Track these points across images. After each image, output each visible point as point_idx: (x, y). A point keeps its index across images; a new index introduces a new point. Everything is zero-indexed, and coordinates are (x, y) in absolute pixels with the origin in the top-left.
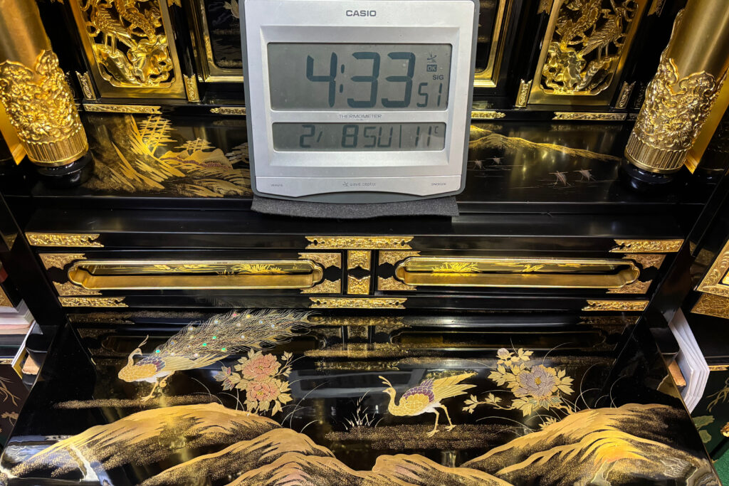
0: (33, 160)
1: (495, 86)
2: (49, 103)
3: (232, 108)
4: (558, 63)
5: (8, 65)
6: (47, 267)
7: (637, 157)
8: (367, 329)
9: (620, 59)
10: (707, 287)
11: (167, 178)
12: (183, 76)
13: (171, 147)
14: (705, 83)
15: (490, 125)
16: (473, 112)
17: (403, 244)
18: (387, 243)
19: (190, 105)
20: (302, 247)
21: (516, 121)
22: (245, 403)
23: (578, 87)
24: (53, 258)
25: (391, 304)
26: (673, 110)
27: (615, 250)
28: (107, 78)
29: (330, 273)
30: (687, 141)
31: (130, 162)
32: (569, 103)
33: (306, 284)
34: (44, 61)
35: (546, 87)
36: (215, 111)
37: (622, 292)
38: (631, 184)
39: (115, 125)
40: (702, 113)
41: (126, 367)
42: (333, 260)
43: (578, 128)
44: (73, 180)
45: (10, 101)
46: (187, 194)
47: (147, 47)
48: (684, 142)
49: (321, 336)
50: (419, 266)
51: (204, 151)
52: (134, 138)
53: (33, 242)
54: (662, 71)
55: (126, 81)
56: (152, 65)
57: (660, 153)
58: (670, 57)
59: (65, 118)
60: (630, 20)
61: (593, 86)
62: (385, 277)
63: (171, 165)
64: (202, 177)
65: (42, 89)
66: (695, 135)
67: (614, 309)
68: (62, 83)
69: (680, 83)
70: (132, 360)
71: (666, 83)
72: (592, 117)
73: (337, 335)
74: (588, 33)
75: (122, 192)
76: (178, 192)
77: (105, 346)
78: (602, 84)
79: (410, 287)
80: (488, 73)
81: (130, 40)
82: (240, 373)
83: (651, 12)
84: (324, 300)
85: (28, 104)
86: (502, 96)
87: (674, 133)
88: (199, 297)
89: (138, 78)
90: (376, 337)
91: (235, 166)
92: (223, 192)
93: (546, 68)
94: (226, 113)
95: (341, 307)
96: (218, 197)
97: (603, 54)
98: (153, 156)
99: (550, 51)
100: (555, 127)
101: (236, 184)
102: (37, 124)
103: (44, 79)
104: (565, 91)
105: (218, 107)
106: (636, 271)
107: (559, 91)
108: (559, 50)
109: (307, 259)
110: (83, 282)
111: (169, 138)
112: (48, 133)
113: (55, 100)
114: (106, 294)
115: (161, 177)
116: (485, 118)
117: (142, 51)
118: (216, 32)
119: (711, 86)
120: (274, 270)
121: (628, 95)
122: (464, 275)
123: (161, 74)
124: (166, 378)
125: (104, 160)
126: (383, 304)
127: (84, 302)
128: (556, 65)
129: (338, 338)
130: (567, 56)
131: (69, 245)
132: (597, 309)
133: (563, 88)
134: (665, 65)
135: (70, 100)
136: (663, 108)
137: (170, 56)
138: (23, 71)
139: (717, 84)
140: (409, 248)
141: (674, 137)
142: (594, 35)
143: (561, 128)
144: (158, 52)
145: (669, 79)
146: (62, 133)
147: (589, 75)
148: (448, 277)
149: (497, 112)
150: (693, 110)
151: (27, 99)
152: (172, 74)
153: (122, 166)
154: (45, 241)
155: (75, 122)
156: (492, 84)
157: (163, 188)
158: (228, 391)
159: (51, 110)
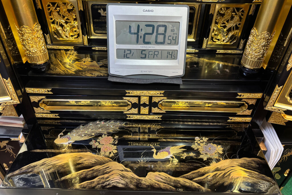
0: (29, 62)
1: (195, 41)
2: (37, 41)
3: (100, 48)
4: (217, 32)
5: (24, 27)
6: (32, 101)
7: (245, 63)
8: (147, 129)
9: (239, 31)
10: (269, 108)
11: (76, 70)
12: (82, 36)
13: (77, 60)
14: (267, 36)
15: (193, 55)
16: (187, 50)
17: (161, 94)
18: (155, 94)
19: (85, 46)
20: (124, 95)
21: (202, 53)
22: (100, 152)
23: (225, 41)
24: (34, 98)
25: (156, 118)
26: (256, 46)
27: (238, 97)
28: (56, 36)
29: (134, 106)
30: (262, 57)
31: (63, 65)
32: (222, 47)
33: (125, 110)
34: (36, 26)
35: (213, 41)
36: (93, 48)
37: (242, 114)
38: (243, 73)
39: (58, 53)
40: (267, 47)
41: (57, 139)
42: (135, 100)
43: (226, 56)
44: (43, 70)
45: (23, 40)
46: (83, 75)
47: (70, 25)
48: (261, 57)
49: (131, 131)
50: (167, 104)
51: (89, 62)
52: (64, 57)
53: (28, 92)
54: (252, 32)
55: (62, 37)
56: (72, 32)
57: (253, 61)
58: (255, 27)
59: (42, 47)
60: (243, 17)
61: (230, 41)
62: (154, 108)
63: (78, 66)
64: (89, 70)
65: (35, 36)
66: (265, 55)
67: (239, 121)
68: (42, 35)
69: (258, 36)
70: (60, 137)
71: (254, 36)
72: (230, 52)
73: (136, 131)
74: (228, 21)
75: (60, 74)
76: (80, 75)
77: (50, 134)
78: (233, 40)
79: (163, 111)
80: (192, 36)
81: (64, 22)
82: (99, 142)
83: (250, 14)
84: (132, 116)
85: (30, 41)
86: (198, 44)
87: (257, 54)
88: (85, 114)
89: (67, 36)
90: (151, 132)
91: (101, 67)
92: (96, 75)
93: (213, 34)
94: (97, 49)
95: (138, 119)
96: (94, 76)
97: (233, 29)
98: (71, 63)
99: (215, 28)
100: (217, 56)
101: (101, 73)
102: (32, 49)
103: (36, 33)
104: (220, 42)
105: (95, 47)
106: (246, 106)
107: (218, 43)
108: (217, 27)
109: (126, 100)
110: (44, 107)
111: (77, 57)
112: (36, 52)
113: (39, 40)
114: (52, 112)
115: (74, 70)
116: (192, 52)
117: (68, 27)
118: (95, 20)
119: (269, 37)
120: (114, 105)
121: (243, 44)
122: (183, 107)
123: (75, 35)
124: (71, 143)
125: (54, 64)
126: (153, 118)
127: (44, 116)
128: (216, 33)
129: (137, 132)
130: (220, 30)
131: (40, 93)
132: (233, 121)
133: (219, 42)
134: (253, 30)
135: (44, 41)
136: (253, 45)
137: (78, 28)
138: (29, 30)
139: (271, 36)
140: (163, 95)
141: (257, 55)
142: (230, 22)
143: (219, 56)
144: (74, 27)
145: (255, 35)
146: (41, 52)
147: (229, 37)
148: (178, 108)
149: (196, 50)
150: (263, 45)
151: (29, 39)
152: (79, 35)
153: (60, 66)
154: (32, 91)
155: (45, 49)
156: (193, 40)
157: (74, 73)
158: (94, 148)
159: (38, 44)
